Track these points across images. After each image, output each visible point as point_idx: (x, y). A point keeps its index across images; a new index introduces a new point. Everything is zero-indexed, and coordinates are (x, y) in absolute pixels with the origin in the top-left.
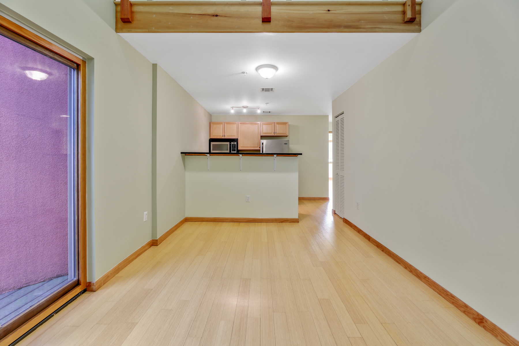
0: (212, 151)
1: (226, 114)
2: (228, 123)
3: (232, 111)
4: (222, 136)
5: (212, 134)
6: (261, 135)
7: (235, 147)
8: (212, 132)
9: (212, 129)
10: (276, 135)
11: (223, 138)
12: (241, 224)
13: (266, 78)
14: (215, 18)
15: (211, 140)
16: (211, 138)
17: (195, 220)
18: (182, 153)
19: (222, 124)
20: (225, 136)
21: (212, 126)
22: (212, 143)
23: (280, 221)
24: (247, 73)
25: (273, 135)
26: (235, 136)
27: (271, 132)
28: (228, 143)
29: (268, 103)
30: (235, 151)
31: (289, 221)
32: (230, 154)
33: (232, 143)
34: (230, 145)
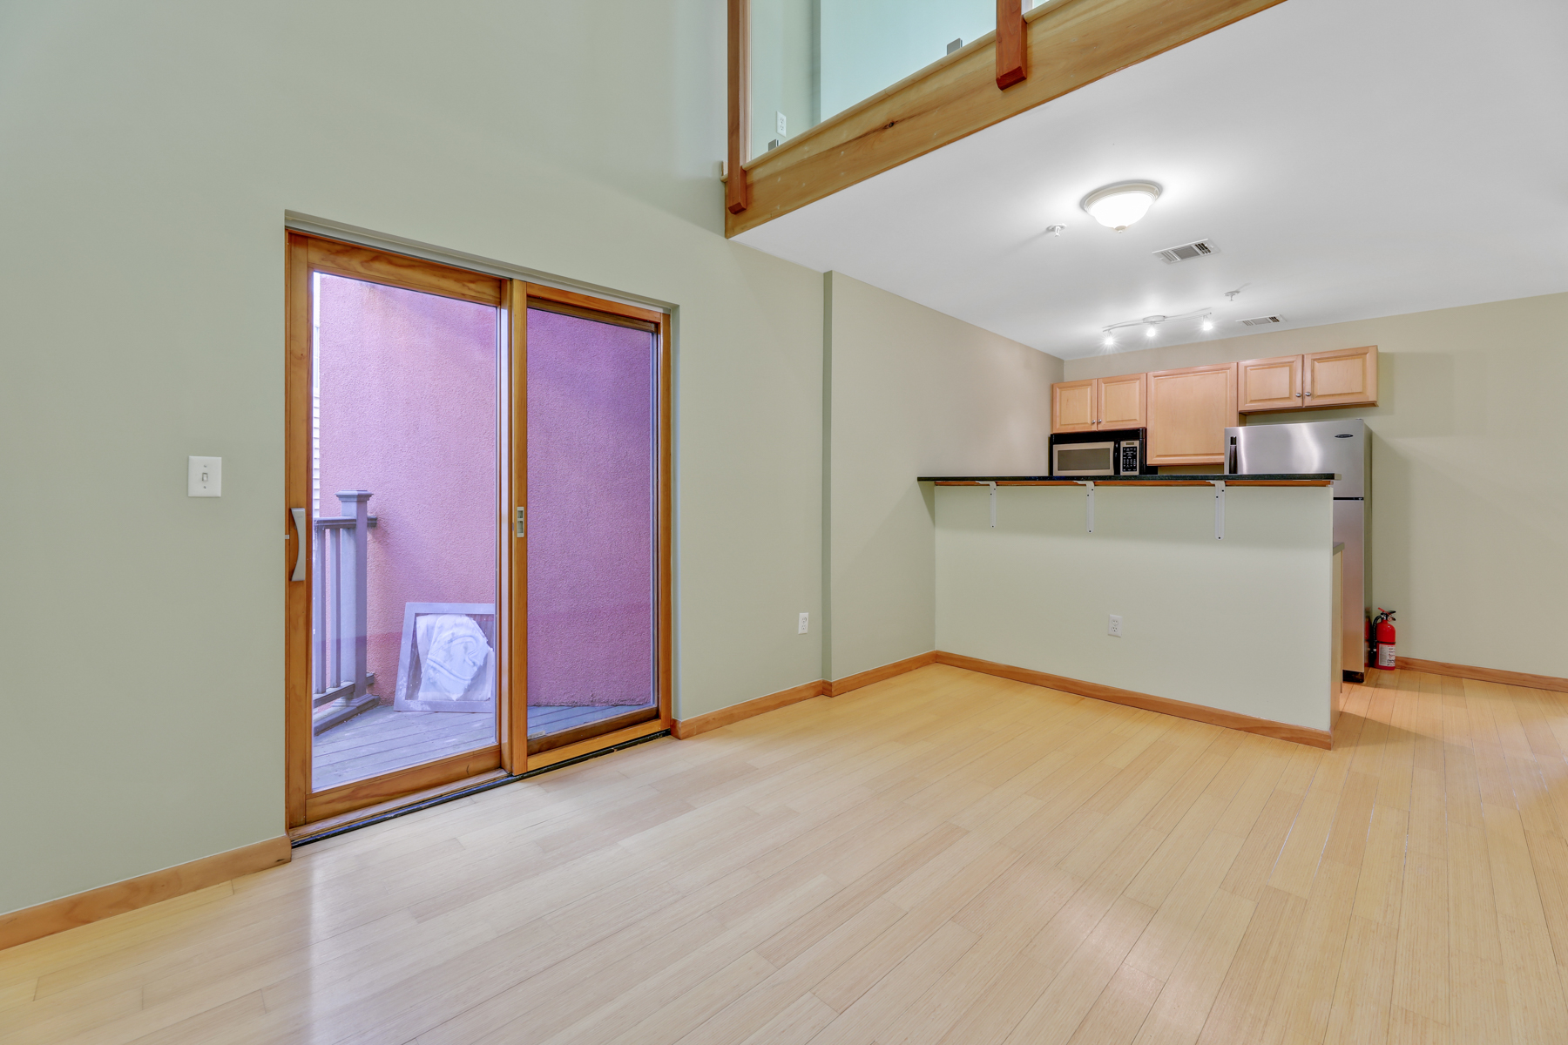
0: (1056, 473)
1: (1090, 353)
2: (1110, 381)
3: (1109, 342)
4: (1089, 422)
5: (1058, 419)
6: (1241, 409)
7: (1134, 457)
8: (1058, 414)
9: (1058, 404)
10: (1309, 402)
11: (1094, 428)
12: (1089, 702)
13: (1118, 229)
14: (890, 131)
15: (1056, 439)
16: (1055, 431)
17: (959, 664)
18: (920, 479)
19: (1091, 385)
20: (1099, 423)
21: (1058, 394)
22: (1057, 448)
23: (1242, 726)
24: (1062, 227)
25: (1297, 403)
26: (1135, 420)
27: (1287, 395)
28: (1110, 445)
29: (1238, 292)
30: (1133, 469)
31: (1284, 735)
32: (1115, 478)
33: (1124, 444)
34: (1117, 450)
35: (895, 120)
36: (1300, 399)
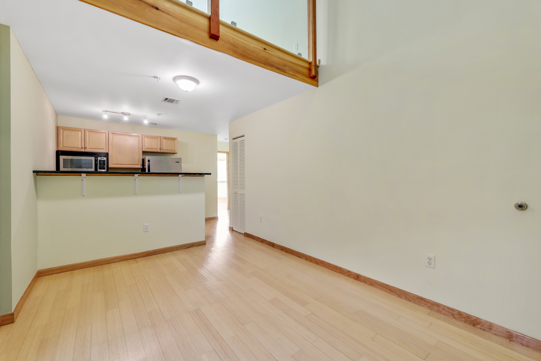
0: (62, 169)
2: (91, 131)
3: (105, 117)
4: (80, 147)
5: (61, 144)
6: (143, 150)
7: (104, 164)
8: (61, 141)
9: (61, 136)
10: (162, 151)
11: (83, 150)
13: (186, 91)
14: (155, 10)
15: (59, 153)
16: (59, 149)
17: (58, 271)
18: (34, 172)
19: (81, 131)
20: (85, 148)
21: (61, 132)
22: (62, 158)
23: (187, 247)
24: (160, 78)
25: (159, 150)
26: (103, 149)
27: (157, 148)
28: (93, 158)
29: (161, 114)
30: (104, 169)
32: (96, 172)
33: (99, 158)
34: (96, 161)
35: (159, 8)
36: (160, 150)
